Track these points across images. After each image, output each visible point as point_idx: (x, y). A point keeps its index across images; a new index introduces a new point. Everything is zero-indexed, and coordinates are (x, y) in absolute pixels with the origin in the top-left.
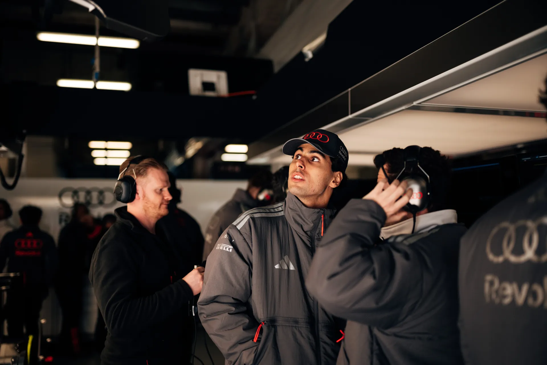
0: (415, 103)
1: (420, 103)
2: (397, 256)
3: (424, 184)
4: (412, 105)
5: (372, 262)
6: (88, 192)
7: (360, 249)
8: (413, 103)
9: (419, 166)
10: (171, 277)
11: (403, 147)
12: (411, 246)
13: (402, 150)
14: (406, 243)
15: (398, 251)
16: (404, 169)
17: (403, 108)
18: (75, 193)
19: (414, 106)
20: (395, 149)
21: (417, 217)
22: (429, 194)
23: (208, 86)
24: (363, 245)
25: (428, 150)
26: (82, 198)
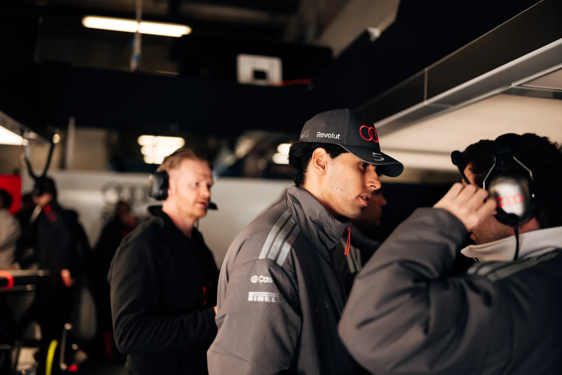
0: (514, 85)
1: (520, 85)
2: (474, 299)
3: (525, 184)
4: (510, 87)
5: (428, 305)
6: (133, 190)
7: (409, 284)
8: (510, 85)
9: (514, 158)
10: (204, 288)
11: (493, 137)
12: (501, 284)
13: (492, 141)
14: (492, 278)
15: (476, 290)
16: (494, 165)
17: (497, 91)
18: (119, 189)
19: (512, 89)
20: (481, 141)
21: (520, 235)
22: (533, 196)
23: (259, 74)
24: (418, 278)
25: (530, 137)
26: (126, 195)
